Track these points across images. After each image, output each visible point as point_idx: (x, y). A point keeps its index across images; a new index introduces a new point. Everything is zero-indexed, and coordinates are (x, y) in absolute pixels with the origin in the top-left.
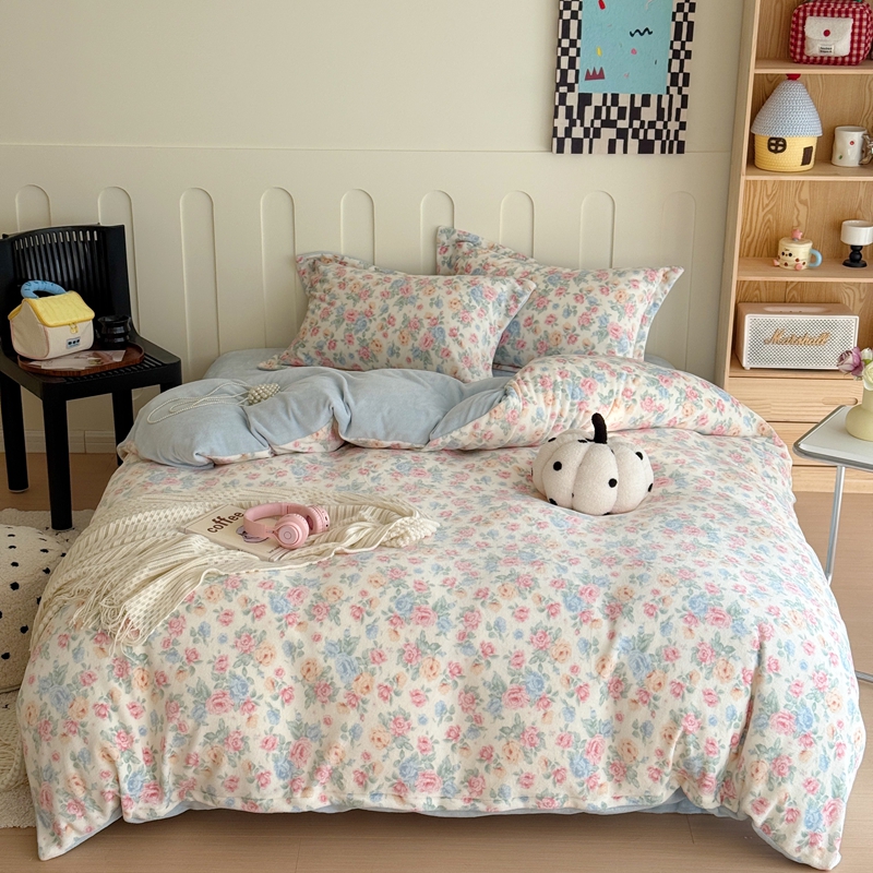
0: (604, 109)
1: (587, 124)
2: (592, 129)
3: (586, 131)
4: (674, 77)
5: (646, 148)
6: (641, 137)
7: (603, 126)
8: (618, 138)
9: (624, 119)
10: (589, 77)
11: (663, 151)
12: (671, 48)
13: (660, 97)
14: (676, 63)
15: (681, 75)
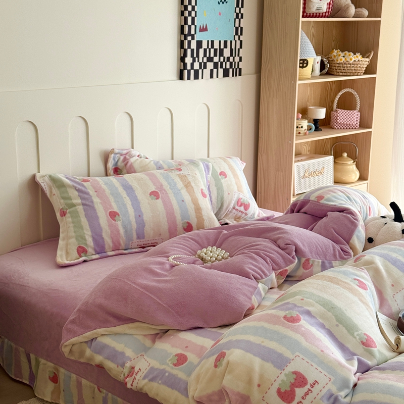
0: (208, 50)
1: (201, 61)
2: (203, 63)
3: (200, 64)
4: (237, 29)
5: (226, 74)
6: (224, 67)
7: (208, 61)
8: (214, 68)
9: (216, 56)
10: (201, 30)
11: (233, 76)
12: (235, 12)
13: (231, 42)
14: (237, 20)
15: (239, 28)
